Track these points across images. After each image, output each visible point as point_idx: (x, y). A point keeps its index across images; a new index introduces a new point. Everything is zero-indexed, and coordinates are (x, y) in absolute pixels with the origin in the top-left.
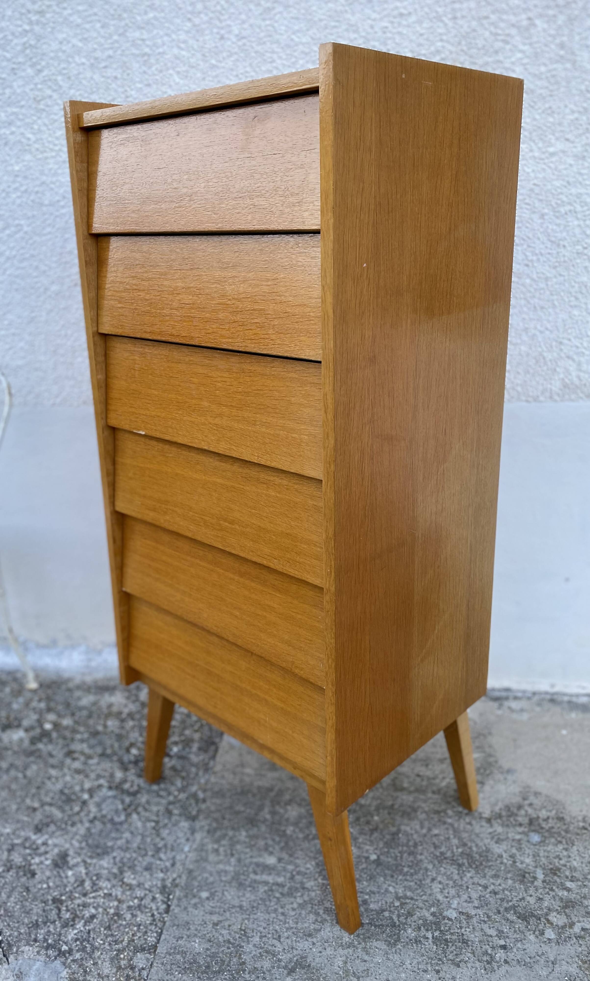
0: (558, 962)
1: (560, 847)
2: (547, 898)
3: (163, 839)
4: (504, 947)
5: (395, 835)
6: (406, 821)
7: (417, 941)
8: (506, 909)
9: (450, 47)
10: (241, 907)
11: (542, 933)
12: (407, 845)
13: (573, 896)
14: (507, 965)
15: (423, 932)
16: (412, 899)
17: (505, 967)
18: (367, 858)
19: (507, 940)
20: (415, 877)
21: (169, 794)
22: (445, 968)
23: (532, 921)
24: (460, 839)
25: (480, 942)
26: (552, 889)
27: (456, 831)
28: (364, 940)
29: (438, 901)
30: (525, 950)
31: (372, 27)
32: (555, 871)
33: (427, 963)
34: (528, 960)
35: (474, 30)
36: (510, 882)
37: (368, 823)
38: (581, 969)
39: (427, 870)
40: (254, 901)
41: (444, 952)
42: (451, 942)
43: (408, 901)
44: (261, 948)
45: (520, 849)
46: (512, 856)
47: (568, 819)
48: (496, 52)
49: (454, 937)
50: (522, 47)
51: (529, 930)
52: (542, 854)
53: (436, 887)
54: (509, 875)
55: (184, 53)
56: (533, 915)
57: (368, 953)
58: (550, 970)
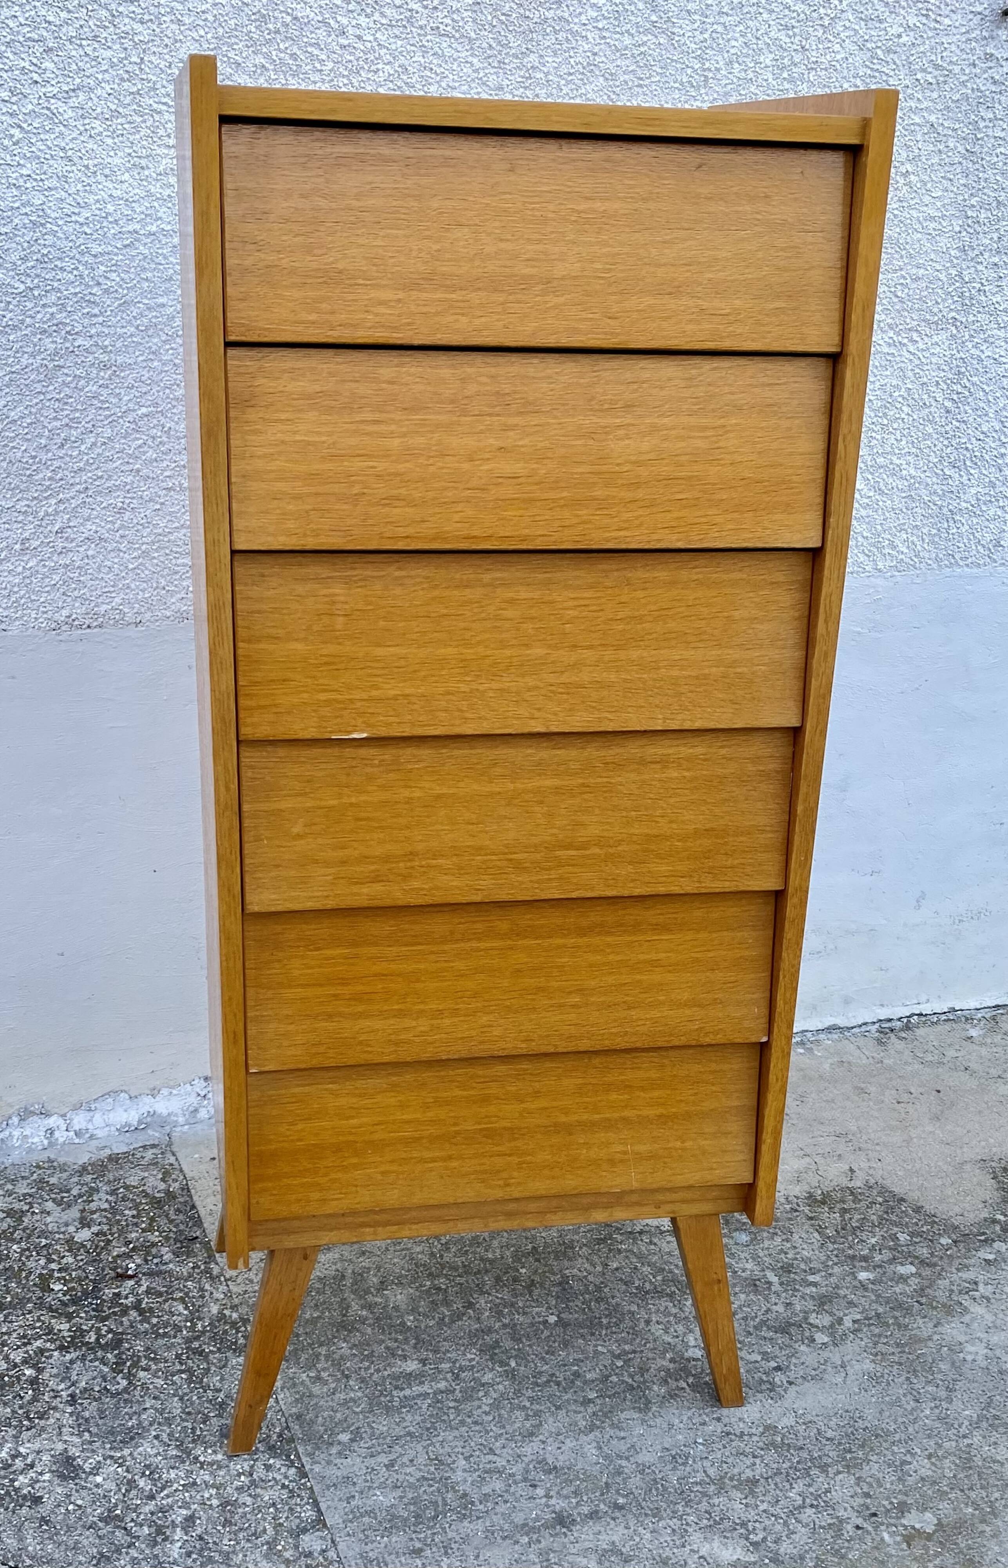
0: (847, 1364)
1: (779, 1239)
2: (795, 1300)
4: (778, 1368)
5: (563, 1284)
6: (566, 1263)
7: (673, 1396)
8: (758, 1328)
10: (409, 1434)
11: (812, 1340)
12: (588, 1292)
13: (823, 1290)
14: (794, 1386)
15: (673, 1384)
16: (634, 1352)
17: (793, 1389)
18: (545, 1323)
19: (778, 1360)
20: (623, 1325)
22: (725, 1413)
23: (794, 1330)
24: (651, 1264)
26: (796, 1290)
27: (641, 1257)
28: (605, 1415)
29: (669, 1344)
30: (803, 1363)
32: (787, 1269)
33: (700, 1415)
34: (814, 1373)
36: (743, 1296)
37: (515, 1280)
38: (876, 1363)
39: (632, 1313)
40: (424, 1421)
43: (631, 1356)
44: (475, 1470)
51: (796, 1341)
52: (761, 1253)
53: (657, 1330)
56: (790, 1324)
57: (621, 1429)
58: (843, 1375)
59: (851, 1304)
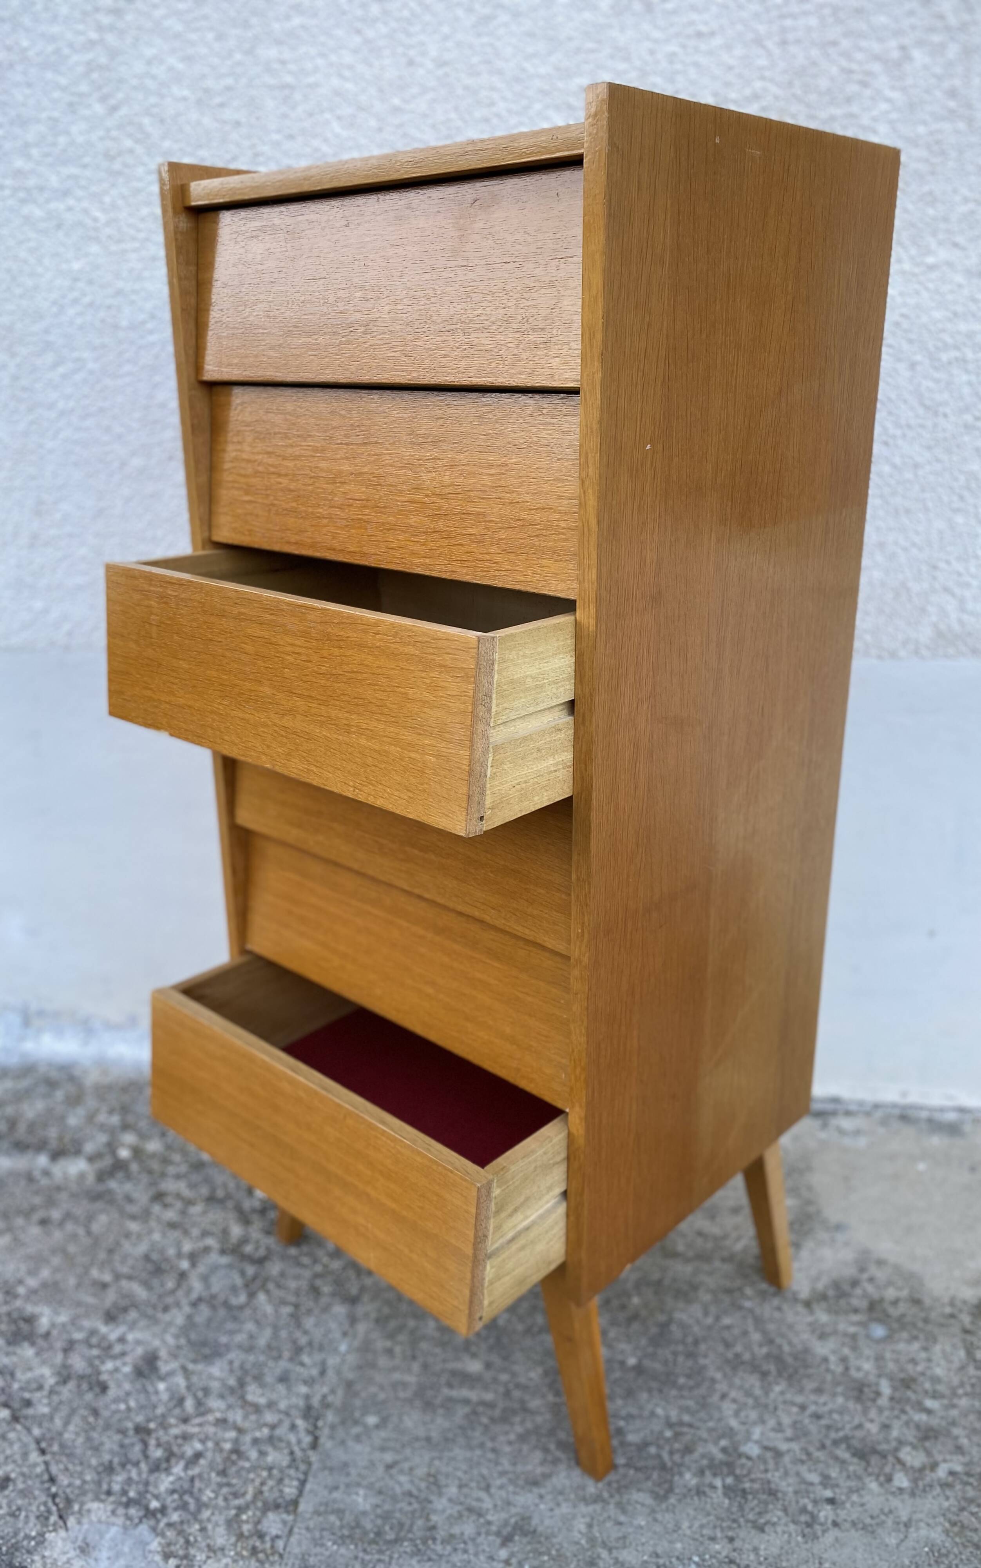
0: (914, 1524)
1: (916, 1346)
2: (896, 1425)
3: (306, 1332)
4: (831, 1501)
5: (664, 1326)
6: (681, 1305)
7: (699, 1492)
8: (836, 1443)
9: (774, 89)
10: (428, 1439)
11: (889, 1479)
12: (683, 1342)
13: (935, 1422)
14: (836, 1529)
15: (708, 1478)
16: (690, 1425)
17: (833, 1533)
18: (622, 1363)
19: (837, 1490)
20: (696, 1392)
21: (315, 1261)
22: (742, 1534)
23: (874, 1460)
24: (764, 1333)
25: (796, 1492)
26: (903, 1411)
27: (759, 1322)
28: (618, 1490)
29: (731, 1429)
30: (862, 1505)
31: (652, 52)
32: (907, 1383)
33: (715, 1527)
34: (868, 1521)
35: (814, 64)
36: (840, 1400)
37: (623, 1307)
38: (948, 1535)
39: (713, 1381)
40: (449, 1430)
41: (741, 1508)
42: (750, 1493)
43: (685, 1429)
44: (461, 1504)
45: (854, 1348)
46: (844, 1360)
47: (927, 1301)
48: (849, 100)
49: (757, 1486)
50: (889, 93)
51: (870, 1475)
52: (888, 1355)
53: (728, 1408)
54: (840, 1389)
55: (349, 86)
56: (875, 1451)
57: (624, 1511)
58: (902, 1536)
59: (959, 1450)
